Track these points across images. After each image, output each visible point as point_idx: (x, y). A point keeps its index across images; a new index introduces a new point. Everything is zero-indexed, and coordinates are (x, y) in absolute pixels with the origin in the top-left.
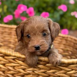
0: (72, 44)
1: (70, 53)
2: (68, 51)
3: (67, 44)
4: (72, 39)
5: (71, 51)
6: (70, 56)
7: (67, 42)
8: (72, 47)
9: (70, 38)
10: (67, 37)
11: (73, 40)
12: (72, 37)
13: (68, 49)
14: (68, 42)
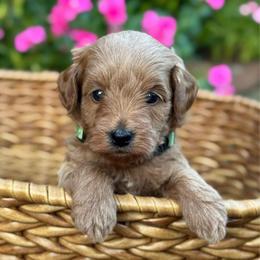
0: (250, 124)
1: (245, 154)
2: (235, 148)
3: (234, 125)
4: (247, 107)
5: (248, 150)
6: (244, 165)
7: (231, 120)
8: (251, 134)
9: (242, 104)
10: (232, 103)
11: (251, 113)
12: (247, 101)
13: (238, 142)
14: (236, 118)
